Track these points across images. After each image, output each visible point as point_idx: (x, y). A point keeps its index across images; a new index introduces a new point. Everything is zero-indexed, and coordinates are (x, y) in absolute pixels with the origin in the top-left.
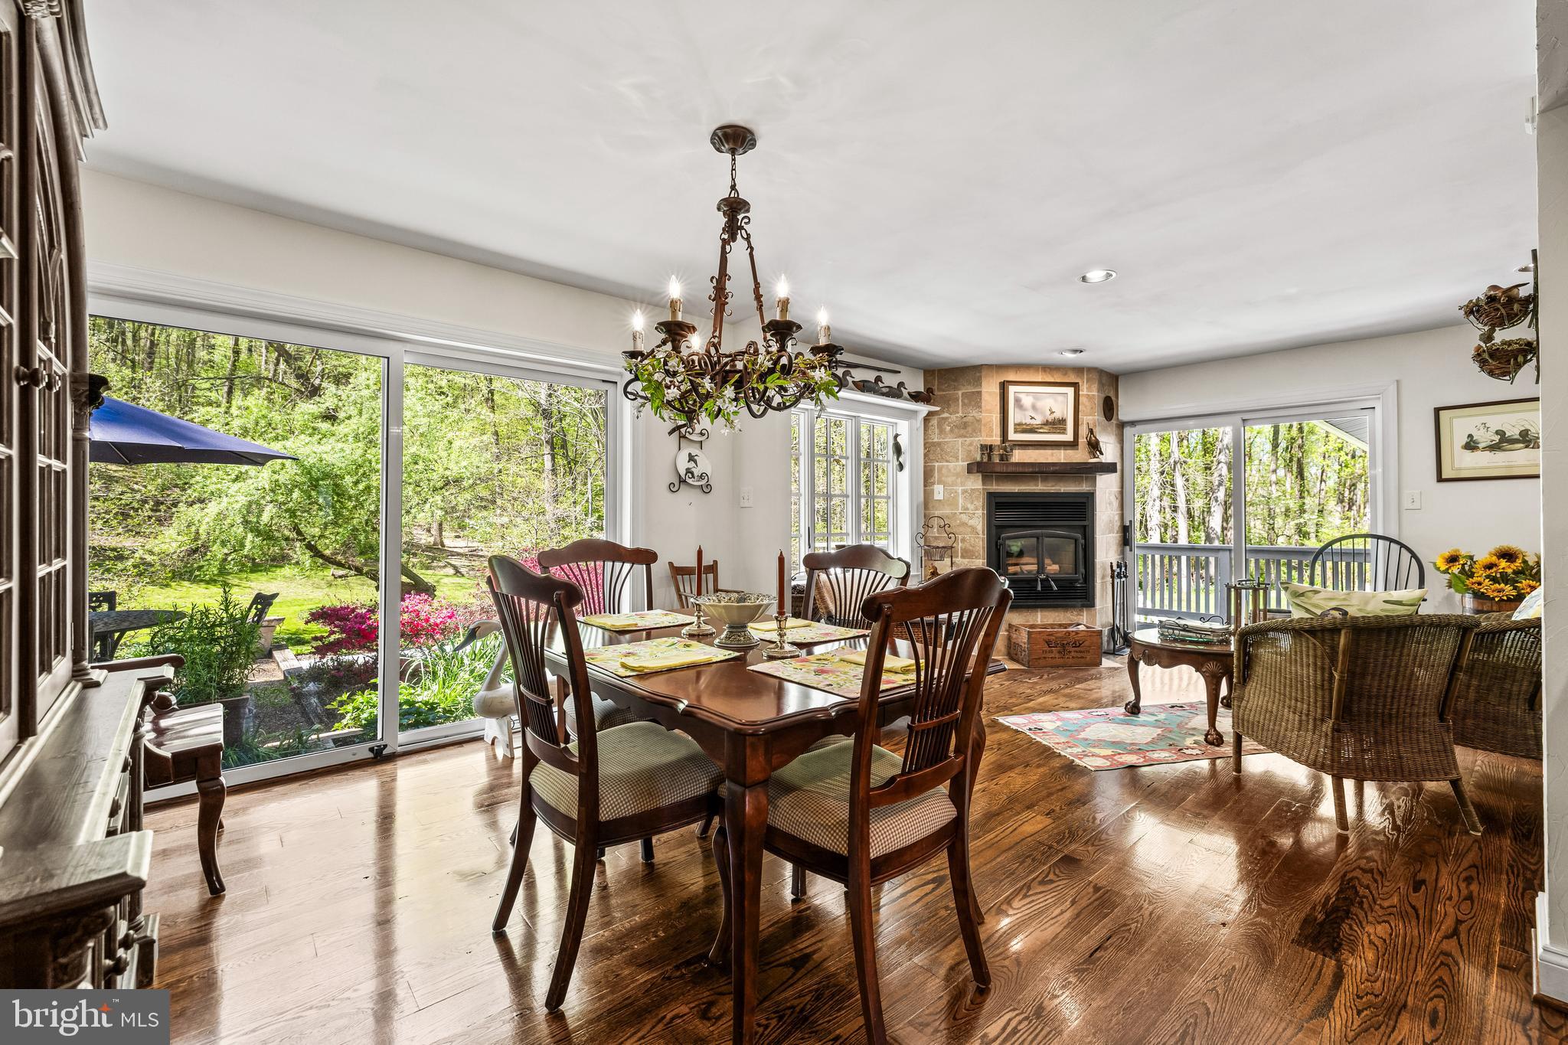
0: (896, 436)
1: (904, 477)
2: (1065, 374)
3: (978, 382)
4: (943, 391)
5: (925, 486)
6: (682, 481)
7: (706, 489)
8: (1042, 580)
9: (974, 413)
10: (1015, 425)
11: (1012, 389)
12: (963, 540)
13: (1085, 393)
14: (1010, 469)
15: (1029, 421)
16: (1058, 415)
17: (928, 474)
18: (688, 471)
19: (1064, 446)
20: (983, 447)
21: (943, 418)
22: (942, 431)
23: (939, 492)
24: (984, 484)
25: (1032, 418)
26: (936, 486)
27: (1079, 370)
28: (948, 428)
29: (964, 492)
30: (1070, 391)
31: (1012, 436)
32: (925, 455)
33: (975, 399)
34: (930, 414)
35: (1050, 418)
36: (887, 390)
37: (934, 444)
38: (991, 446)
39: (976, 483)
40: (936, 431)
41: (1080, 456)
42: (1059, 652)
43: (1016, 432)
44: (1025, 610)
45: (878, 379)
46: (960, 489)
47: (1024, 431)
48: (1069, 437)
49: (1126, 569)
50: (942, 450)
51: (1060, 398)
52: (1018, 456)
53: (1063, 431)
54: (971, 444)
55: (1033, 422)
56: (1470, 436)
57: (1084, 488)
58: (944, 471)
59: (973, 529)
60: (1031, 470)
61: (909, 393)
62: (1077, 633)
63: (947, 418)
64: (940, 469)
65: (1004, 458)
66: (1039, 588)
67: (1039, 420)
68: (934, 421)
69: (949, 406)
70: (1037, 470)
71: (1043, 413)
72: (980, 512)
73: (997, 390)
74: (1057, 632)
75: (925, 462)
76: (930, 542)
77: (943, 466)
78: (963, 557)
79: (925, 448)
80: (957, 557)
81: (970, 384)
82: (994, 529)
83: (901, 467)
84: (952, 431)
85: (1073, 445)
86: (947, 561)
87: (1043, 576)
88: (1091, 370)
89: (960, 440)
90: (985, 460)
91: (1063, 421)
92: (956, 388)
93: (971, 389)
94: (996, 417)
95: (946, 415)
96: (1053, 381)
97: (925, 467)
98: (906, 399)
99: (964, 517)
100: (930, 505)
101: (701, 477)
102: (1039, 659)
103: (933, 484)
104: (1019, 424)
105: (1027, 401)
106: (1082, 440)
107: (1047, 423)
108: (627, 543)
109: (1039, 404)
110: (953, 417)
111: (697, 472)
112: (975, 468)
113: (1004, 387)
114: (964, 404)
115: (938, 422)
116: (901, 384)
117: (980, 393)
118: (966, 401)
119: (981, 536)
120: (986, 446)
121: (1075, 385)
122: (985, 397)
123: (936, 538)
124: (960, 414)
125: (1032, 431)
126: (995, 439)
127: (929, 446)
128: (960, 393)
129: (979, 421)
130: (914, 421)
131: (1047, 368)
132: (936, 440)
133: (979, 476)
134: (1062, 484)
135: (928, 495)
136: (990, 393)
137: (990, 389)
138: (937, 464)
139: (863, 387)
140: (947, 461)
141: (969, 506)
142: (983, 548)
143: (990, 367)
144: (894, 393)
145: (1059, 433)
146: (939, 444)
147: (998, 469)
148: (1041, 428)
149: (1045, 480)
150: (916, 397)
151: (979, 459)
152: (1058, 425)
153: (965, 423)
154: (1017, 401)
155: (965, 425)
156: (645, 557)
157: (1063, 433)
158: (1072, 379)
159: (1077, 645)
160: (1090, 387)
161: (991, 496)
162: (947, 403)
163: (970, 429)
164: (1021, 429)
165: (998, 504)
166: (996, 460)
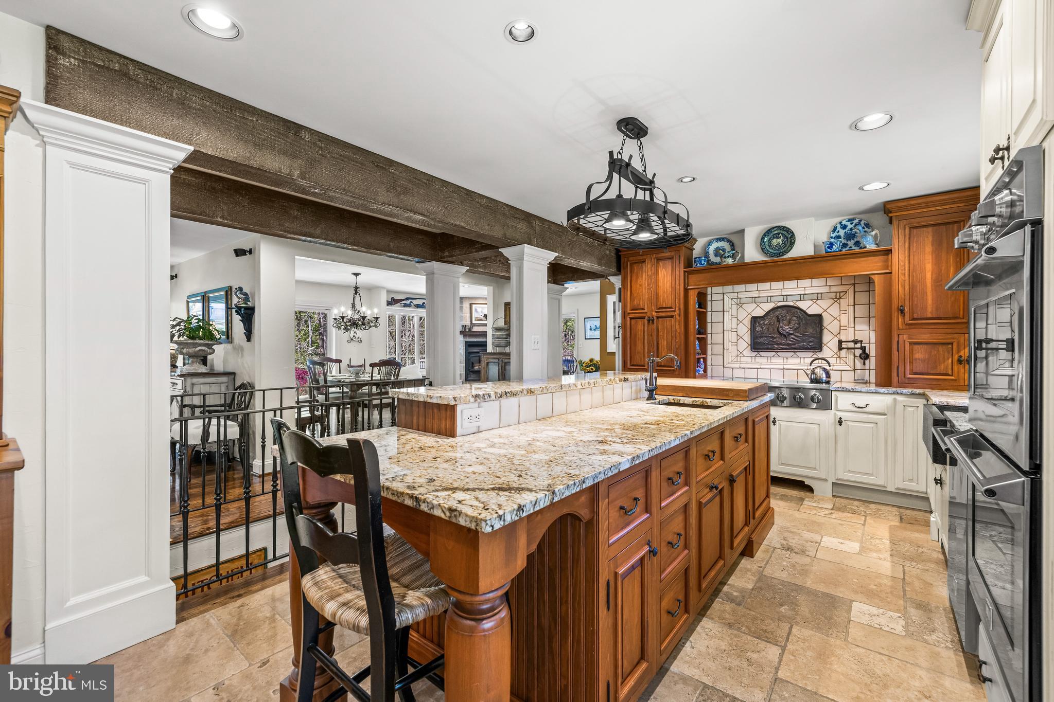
3: (462, 303)
6: (352, 339)
7: (360, 342)
9: (461, 314)
10: (475, 318)
11: (474, 306)
14: (473, 333)
15: (480, 317)
18: (354, 336)
20: (463, 326)
24: (464, 338)
25: (481, 315)
29: (458, 341)
31: (474, 322)
33: (462, 309)
38: (466, 325)
39: (461, 338)
43: (475, 320)
45: (424, 303)
52: (475, 329)
54: (461, 324)
59: (461, 354)
60: (477, 333)
65: (470, 330)
71: (484, 314)
72: (463, 347)
73: (469, 306)
82: (467, 354)
90: (464, 330)
93: (460, 305)
94: (468, 315)
101: (358, 338)
105: (479, 310)
108: (334, 358)
109: (483, 311)
111: (357, 336)
112: (461, 333)
113: (471, 305)
117: (463, 307)
119: (463, 356)
125: (481, 320)
126: (468, 323)
129: (463, 316)
133: (463, 335)
136: (466, 307)
137: (466, 305)
139: (418, 306)
141: (460, 345)
142: (464, 360)
143: (466, 298)
147: (468, 333)
153: (458, 317)
154: (476, 310)
156: (339, 361)
161: (466, 342)
163: (459, 319)
164: (477, 319)
165: (469, 345)
166: (467, 330)
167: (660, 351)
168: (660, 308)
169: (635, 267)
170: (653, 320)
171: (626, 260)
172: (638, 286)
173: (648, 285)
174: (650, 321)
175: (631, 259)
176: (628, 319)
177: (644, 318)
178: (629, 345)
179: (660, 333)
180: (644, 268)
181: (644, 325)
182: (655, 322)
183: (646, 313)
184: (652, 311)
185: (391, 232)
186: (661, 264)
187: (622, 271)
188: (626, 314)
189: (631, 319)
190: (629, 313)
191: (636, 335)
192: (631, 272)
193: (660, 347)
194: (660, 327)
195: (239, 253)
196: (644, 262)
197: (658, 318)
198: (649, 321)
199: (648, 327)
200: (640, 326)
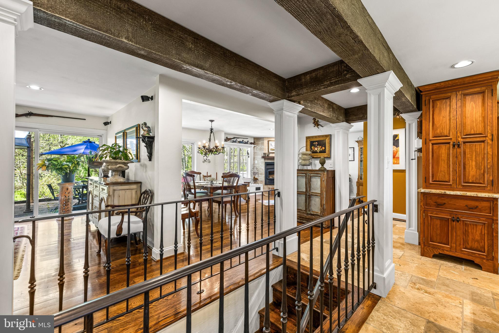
0: (248, 151)
1: (249, 159)
4: (257, 142)
6: (205, 161)
7: (209, 162)
9: (263, 147)
10: (271, 149)
11: (270, 142)
12: (261, 171)
14: (269, 158)
15: (273, 148)
17: (254, 158)
18: (206, 159)
20: (264, 153)
22: (257, 150)
23: (256, 162)
29: (261, 162)
31: (270, 151)
32: (254, 155)
33: (263, 144)
34: (254, 146)
39: (263, 160)
45: (243, 140)
46: (260, 161)
50: (257, 154)
52: (271, 155)
54: (262, 153)
59: (262, 169)
64: (257, 157)
65: (268, 155)
68: (255, 148)
72: (264, 166)
73: (267, 142)
82: (266, 169)
83: (249, 157)
84: (259, 150)
86: (257, 175)
89: (260, 152)
90: (264, 156)
92: (259, 142)
93: (262, 142)
94: (267, 147)
95: (258, 147)
98: (249, 144)
99: (261, 167)
100: (255, 165)
103: (255, 160)
105: (273, 144)
110: (259, 147)
111: (208, 159)
112: (263, 157)
113: (268, 141)
116: (248, 141)
117: (264, 143)
118: (261, 144)
119: (264, 170)
123: (256, 171)
125: (274, 150)
126: (267, 152)
127: (254, 153)
130: (251, 148)
135: (254, 162)
137: (266, 142)
139: (240, 142)
141: (262, 164)
142: (264, 173)
143: (266, 137)
144: (246, 143)
146: (256, 152)
147: (266, 158)
150: (251, 143)
154: (271, 144)
155: (261, 149)
156: (200, 173)
161: (266, 163)
162: (258, 144)
163: (262, 150)
165: (267, 164)
166: (266, 156)
167: (467, 170)
168: (467, 135)
169: (438, 103)
170: (459, 146)
171: (427, 98)
172: (441, 117)
173: (453, 117)
174: (457, 145)
175: (432, 97)
176: (431, 145)
177: (449, 143)
178: (431, 165)
179: (468, 156)
180: (448, 103)
181: (449, 149)
182: (462, 146)
183: (451, 139)
184: (457, 137)
185: (258, 73)
186: (468, 98)
187: (424, 107)
188: (428, 140)
189: (433, 144)
190: (431, 140)
191: (438, 157)
192: (433, 107)
193: (467, 167)
194: (467, 151)
195: (145, 98)
196: (449, 98)
197: (464, 143)
198: (454, 146)
199: (453, 151)
200: (443, 150)
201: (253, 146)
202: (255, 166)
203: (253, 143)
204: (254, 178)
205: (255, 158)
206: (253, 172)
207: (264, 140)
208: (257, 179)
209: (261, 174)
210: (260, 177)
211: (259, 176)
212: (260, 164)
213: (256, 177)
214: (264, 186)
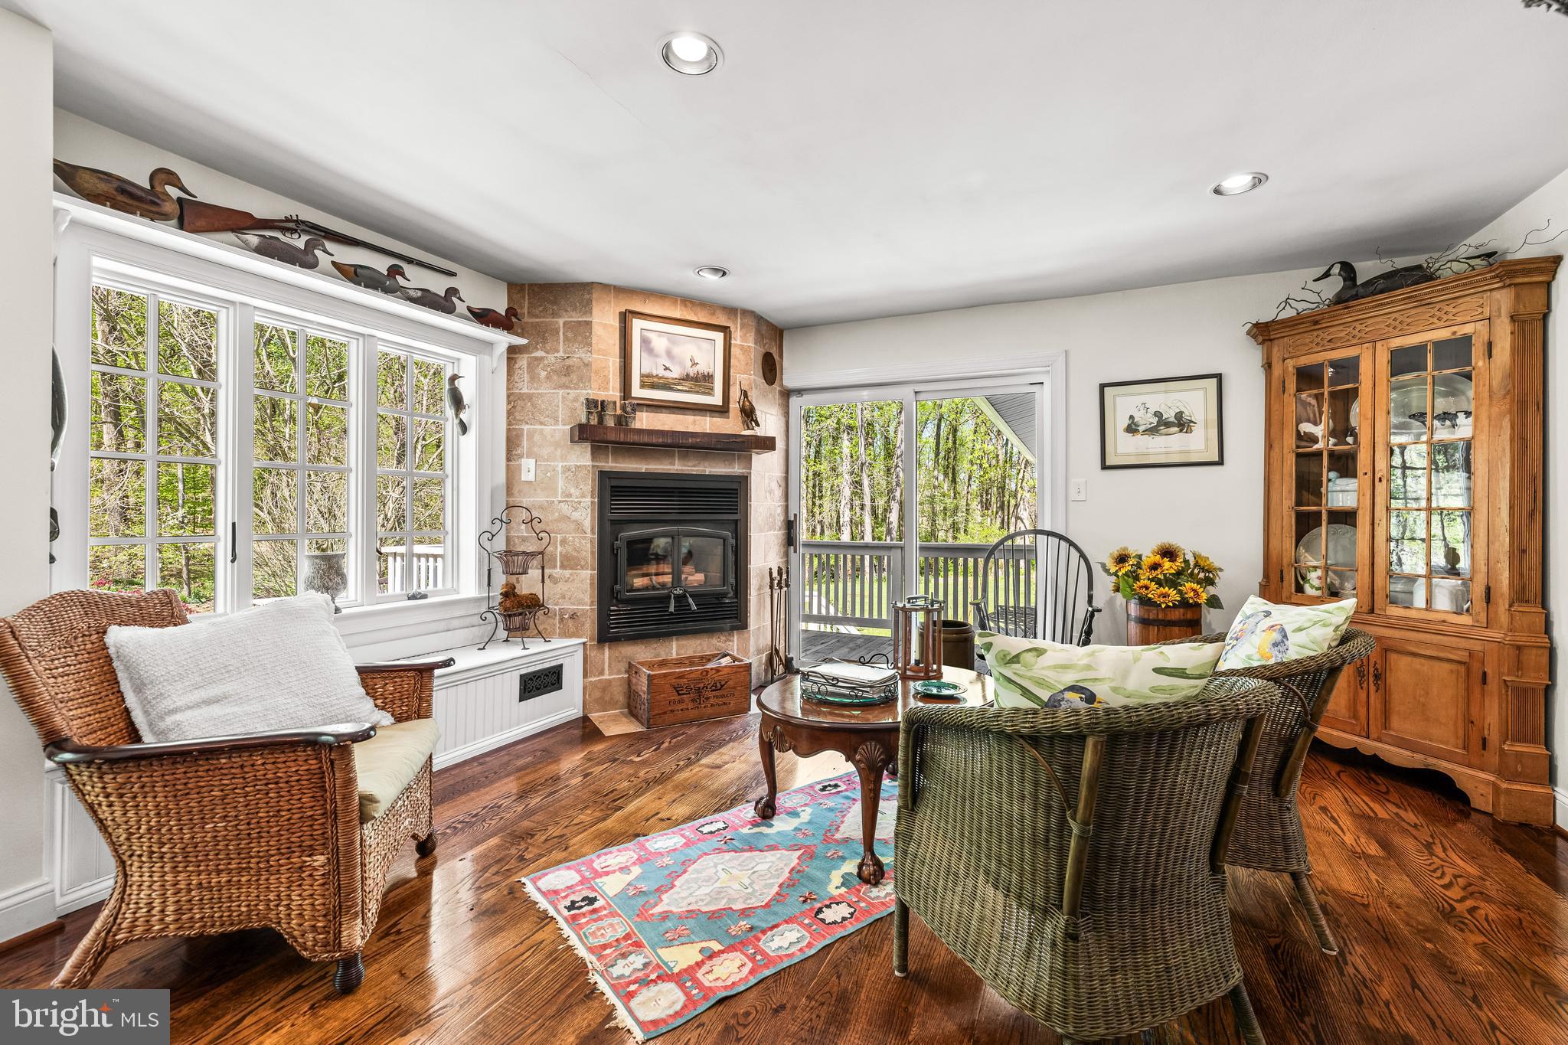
0: (454, 378)
2: (713, 314)
3: (587, 306)
4: (537, 317)
5: (508, 460)
8: (677, 597)
9: (582, 353)
10: (642, 376)
11: (637, 324)
12: (564, 542)
13: (738, 342)
14: (631, 438)
15: (661, 372)
16: (703, 368)
17: (512, 442)
19: (710, 411)
20: (591, 404)
21: (536, 359)
22: (534, 378)
23: (528, 469)
24: (594, 457)
25: (666, 369)
26: (524, 461)
27: (731, 311)
28: (543, 374)
29: (566, 469)
30: (719, 337)
31: (637, 392)
32: (509, 413)
33: (582, 332)
34: (512, 347)
35: (692, 372)
36: (419, 294)
37: (521, 397)
38: (603, 402)
39: (582, 457)
40: (526, 377)
41: (731, 425)
42: (693, 701)
43: (643, 386)
44: (653, 640)
45: (395, 271)
46: (560, 466)
47: (653, 386)
48: (716, 399)
49: (788, 576)
50: (534, 406)
51: (705, 345)
52: (644, 421)
53: (709, 392)
54: (575, 400)
55: (667, 374)
56: (1132, 417)
57: (736, 469)
58: (537, 437)
59: (578, 524)
60: (661, 440)
61: (469, 309)
62: (718, 670)
63: (542, 359)
64: (531, 435)
65: (622, 421)
66: (672, 609)
67: (676, 373)
68: (523, 361)
69: (545, 341)
70: (669, 441)
71: (681, 364)
72: (588, 500)
73: (616, 323)
74: (691, 672)
75: (509, 424)
76: (515, 544)
77: (535, 431)
78: (563, 567)
79: (509, 403)
80: (555, 567)
81: (574, 310)
82: (608, 526)
84: (548, 377)
85: (722, 410)
86: (535, 574)
87: (679, 592)
88: (747, 313)
89: (561, 392)
90: (594, 421)
91: (709, 378)
92: (555, 315)
93: (576, 317)
94: (614, 363)
95: (540, 354)
96: (695, 319)
97: (509, 431)
98: (462, 316)
99: (565, 509)
100: (515, 491)
102: (665, 713)
103: (521, 456)
104: (648, 376)
105: (659, 343)
106: (734, 406)
107: (687, 378)
109: (676, 351)
110: (551, 358)
112: (583, 433)
113: (625, 318)
114: (566, 339)
115: (529, 364)
116: (452, 292)
117: (589, 324)
118: (569, 335)
119: (589, 535)
120: (595, 402)
121: (724, 329)
122: (597, 330)
123: (524, 539)
124: (561, 354)
125: (666, 386)
126: (612, 393)
127: (514, 401)
128: (561, 321)
129: (587, 365)
130: (487, 358)
131: (688, 301)
132: (525, 390)
133: (588, 447)
134: (707, 464)
135: (512, 474)
136: (605, 326)
137: (604, 319)
138: (526, 427)
140: (541, 423)
141: (573, 491)
142: (592, 553)
143: (605, 287)
144: (443, 303)
145: (704, 393)
146: (530, 397)
147: (612, 437)
148: (679, 384)
149: (684, 457)
150: (483, 317)
151: (584, 421)
152: (701, 382)
153: (569, 367)
154: (645, 342)
155: (568, 371)
157: (709, 394)
158: (722, 320)
159: (718, 687)
160: (745, 335)
161: (604, 476)
162: (541, 335)
163: (574, 376)
164: (650, 382)
165: (614, 489)
166: (610, 422)
201: (502, 339)
202: (517, 499)
203: (504, 322)
204: (509, 593)
205: (519, 436)
206: (500, 544)
207: (589, 302)
208: (533, 604)
209: (569, 562)
210: (561, 587)
211: (555, 581)
212: (561, 484)
213: (529, 584)
214: (593, 654)
